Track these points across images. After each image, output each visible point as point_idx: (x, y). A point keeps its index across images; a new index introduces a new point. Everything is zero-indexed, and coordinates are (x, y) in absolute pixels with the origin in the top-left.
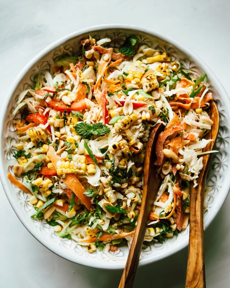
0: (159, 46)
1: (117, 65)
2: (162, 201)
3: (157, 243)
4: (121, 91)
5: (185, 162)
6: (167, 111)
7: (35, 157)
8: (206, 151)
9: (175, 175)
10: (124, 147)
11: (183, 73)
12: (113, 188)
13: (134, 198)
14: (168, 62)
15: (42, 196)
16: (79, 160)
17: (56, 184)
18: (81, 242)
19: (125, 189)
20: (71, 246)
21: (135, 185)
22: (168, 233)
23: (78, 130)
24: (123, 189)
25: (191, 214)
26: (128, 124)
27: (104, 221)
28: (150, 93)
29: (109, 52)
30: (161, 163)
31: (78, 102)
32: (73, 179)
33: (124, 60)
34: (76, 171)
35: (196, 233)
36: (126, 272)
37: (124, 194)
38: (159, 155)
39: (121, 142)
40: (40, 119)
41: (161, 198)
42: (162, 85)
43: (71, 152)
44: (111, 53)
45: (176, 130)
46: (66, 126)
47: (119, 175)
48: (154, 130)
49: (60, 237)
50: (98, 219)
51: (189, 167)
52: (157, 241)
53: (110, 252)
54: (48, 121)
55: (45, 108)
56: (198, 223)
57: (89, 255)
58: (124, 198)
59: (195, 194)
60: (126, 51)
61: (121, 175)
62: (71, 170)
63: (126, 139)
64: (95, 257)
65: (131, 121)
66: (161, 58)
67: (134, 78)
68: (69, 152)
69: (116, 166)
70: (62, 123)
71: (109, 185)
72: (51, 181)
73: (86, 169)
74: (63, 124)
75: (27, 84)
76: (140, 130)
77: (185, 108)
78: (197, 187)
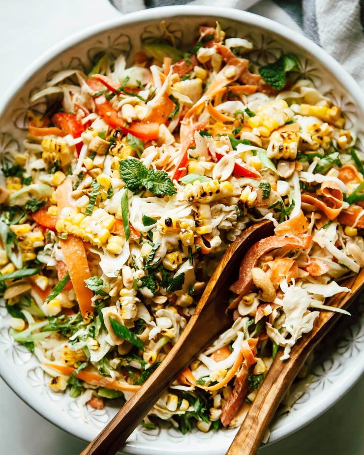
0: (333, 92)
1: (246, 93)
2: (215, 359)
3: (175, 428)
4: (227, 137)
5: (282, 307)
6: (291, 206)
7: (36, 186)
8: (331, 305)
9: (256, 321)
10: (186, 231)
11: (354, 157)
12: (139, 295)
13: (169, 329)
14: (336, 127)
15: (17, 256)
16: (101, 220)
17: (48, 246)
18: (46, 365)
19: (159, 307)
20: (25, 363)
21: (180, 310)
22: (200, 419)
23: (123, 170)
24: (156, 305)
25: (254, 404)
26: (211, 194)
27: (99, 345)
28: (276, 161)
29: (240, 64)
30: (242, 290)
31: (147, 124)
32: (76, 248)
33: (260, 89)
34: (87, 237)
35: (247, 440)
36: (92, 447)
37: (155, 316)
38: (244, 275)
39: (184, 219)
40: (71, 125)
41: (216, 352)
42: (305, 158)
43: (96, 202)
44: (242, 68)
45: (290, 243)
46: (109, 157)
47: (158, 276)
48: (253, 227)
49: (15, 341)
50: (90, 336)
51: (286, 319)
52: (176, 425)
53: (89, 406)
54: (83, 134)
55: (91, 112)
56: (257, 424)
57: (47, 392)
58: (150, 322)
59: (277, 373)
60: (271, 77)
61: (161, 277)
62: (81, 229)
63: (196, 219)
64: (55, 401)
65: (218, 191)
66: (325, 113)
67: (261, 125)
68: (92, 199)
69: (158, 257)
70: (103, 147)
71: (132, 284)
72: (43, 238)
73: (107, 240)
74: (104, 149)
75: (79, 60)
76: (229, 216)
77: (326, 214)
78: (286, 361)
